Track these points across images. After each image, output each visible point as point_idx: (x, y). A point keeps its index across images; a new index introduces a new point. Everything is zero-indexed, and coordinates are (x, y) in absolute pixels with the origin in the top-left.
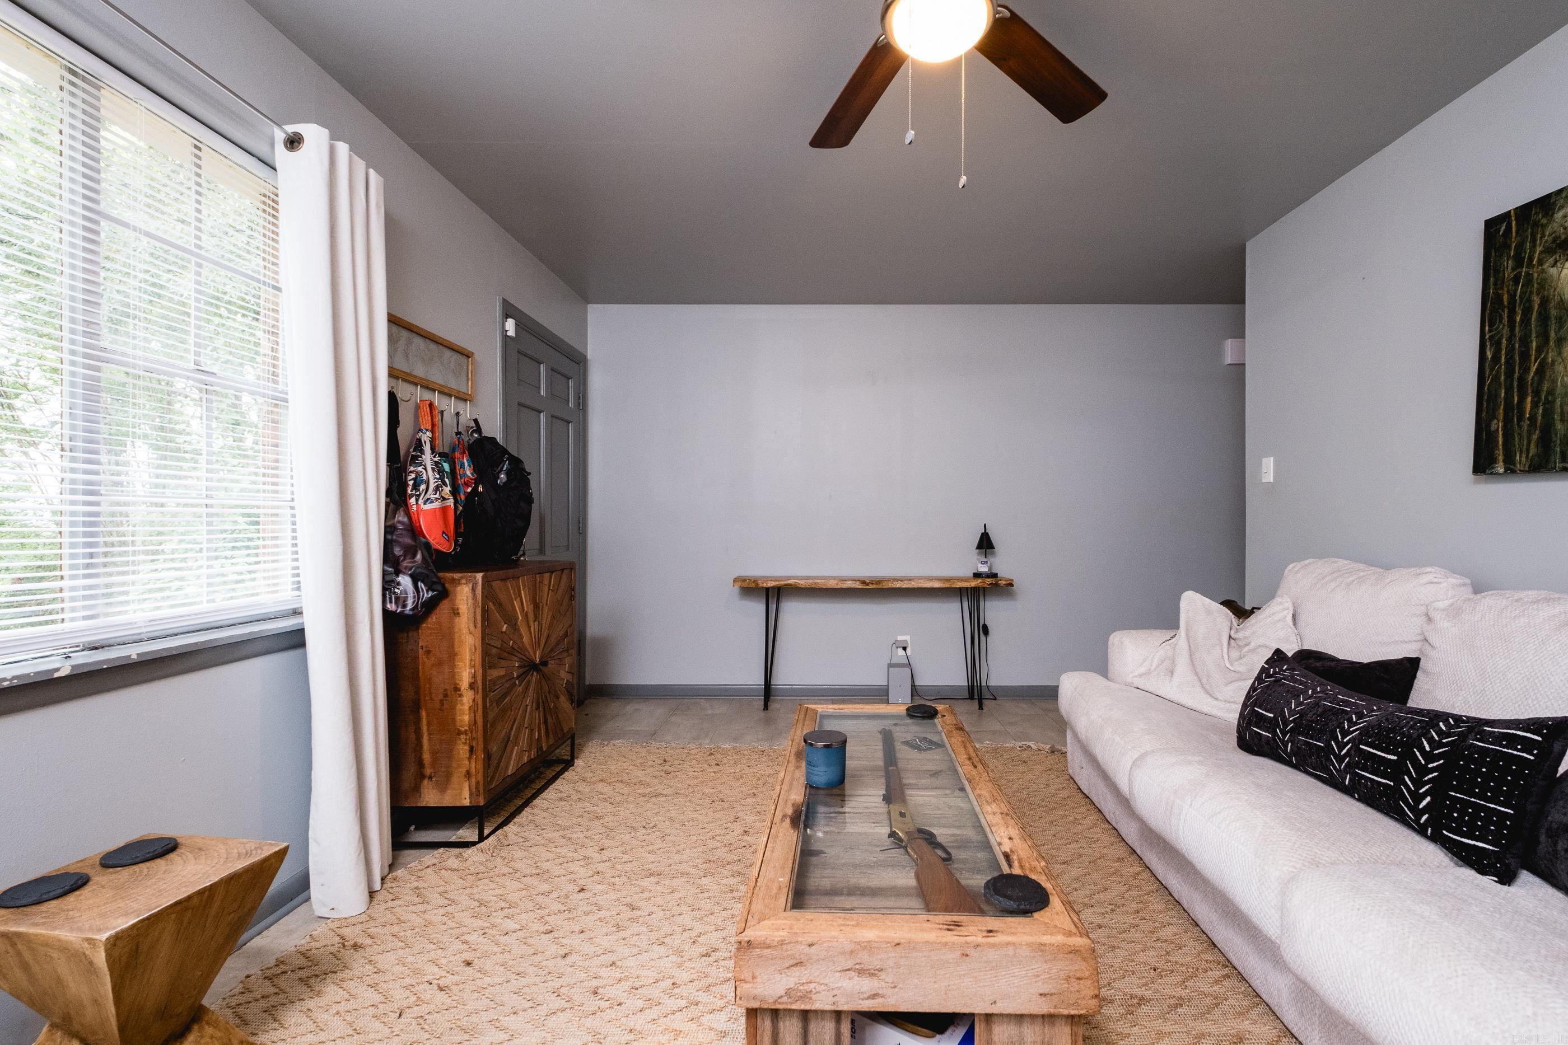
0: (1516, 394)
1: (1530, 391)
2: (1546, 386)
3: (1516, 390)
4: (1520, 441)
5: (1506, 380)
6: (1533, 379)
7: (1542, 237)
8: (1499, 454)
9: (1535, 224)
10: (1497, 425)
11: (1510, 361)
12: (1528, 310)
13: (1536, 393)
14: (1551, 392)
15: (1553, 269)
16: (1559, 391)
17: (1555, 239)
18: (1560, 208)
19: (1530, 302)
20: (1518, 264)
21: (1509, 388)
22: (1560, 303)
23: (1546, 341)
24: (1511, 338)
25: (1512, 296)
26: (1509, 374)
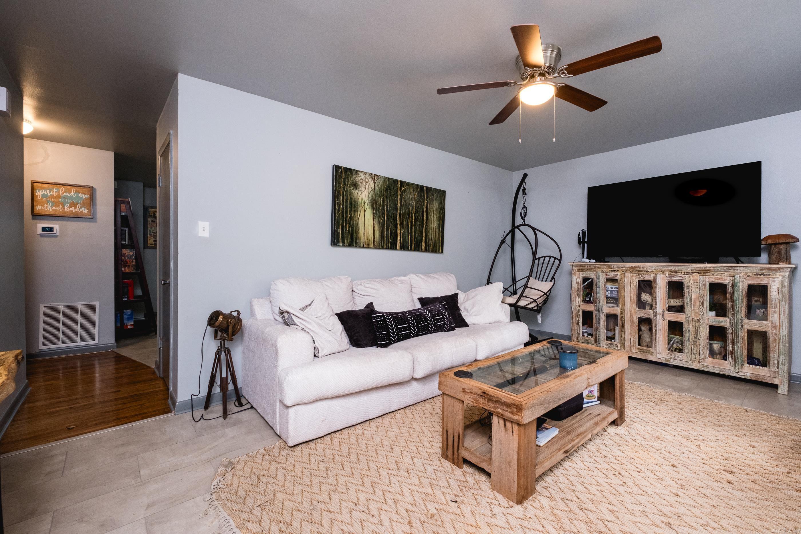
0: (344, 223)
1: (348, 223)
2: (352, 223)
4: (346, 237)
6: (349, 219)
7: (350, 180)
8: (341, 240)
9: (348, 175)
10: (340, 231)
11: (343, 212)
12: (347, 199)
13: (350, 224)
14: (353, 225)
15: (353, 191)
16: (354, 224)
17: (353, 182)
18: (354, 175)
19: (348, 197)
20: (344, 184)
21: (343, 220)
22: (355, 201)
23: (352, 210)
24: (343, 205)
25: (343, 193)
26: (343, 216)
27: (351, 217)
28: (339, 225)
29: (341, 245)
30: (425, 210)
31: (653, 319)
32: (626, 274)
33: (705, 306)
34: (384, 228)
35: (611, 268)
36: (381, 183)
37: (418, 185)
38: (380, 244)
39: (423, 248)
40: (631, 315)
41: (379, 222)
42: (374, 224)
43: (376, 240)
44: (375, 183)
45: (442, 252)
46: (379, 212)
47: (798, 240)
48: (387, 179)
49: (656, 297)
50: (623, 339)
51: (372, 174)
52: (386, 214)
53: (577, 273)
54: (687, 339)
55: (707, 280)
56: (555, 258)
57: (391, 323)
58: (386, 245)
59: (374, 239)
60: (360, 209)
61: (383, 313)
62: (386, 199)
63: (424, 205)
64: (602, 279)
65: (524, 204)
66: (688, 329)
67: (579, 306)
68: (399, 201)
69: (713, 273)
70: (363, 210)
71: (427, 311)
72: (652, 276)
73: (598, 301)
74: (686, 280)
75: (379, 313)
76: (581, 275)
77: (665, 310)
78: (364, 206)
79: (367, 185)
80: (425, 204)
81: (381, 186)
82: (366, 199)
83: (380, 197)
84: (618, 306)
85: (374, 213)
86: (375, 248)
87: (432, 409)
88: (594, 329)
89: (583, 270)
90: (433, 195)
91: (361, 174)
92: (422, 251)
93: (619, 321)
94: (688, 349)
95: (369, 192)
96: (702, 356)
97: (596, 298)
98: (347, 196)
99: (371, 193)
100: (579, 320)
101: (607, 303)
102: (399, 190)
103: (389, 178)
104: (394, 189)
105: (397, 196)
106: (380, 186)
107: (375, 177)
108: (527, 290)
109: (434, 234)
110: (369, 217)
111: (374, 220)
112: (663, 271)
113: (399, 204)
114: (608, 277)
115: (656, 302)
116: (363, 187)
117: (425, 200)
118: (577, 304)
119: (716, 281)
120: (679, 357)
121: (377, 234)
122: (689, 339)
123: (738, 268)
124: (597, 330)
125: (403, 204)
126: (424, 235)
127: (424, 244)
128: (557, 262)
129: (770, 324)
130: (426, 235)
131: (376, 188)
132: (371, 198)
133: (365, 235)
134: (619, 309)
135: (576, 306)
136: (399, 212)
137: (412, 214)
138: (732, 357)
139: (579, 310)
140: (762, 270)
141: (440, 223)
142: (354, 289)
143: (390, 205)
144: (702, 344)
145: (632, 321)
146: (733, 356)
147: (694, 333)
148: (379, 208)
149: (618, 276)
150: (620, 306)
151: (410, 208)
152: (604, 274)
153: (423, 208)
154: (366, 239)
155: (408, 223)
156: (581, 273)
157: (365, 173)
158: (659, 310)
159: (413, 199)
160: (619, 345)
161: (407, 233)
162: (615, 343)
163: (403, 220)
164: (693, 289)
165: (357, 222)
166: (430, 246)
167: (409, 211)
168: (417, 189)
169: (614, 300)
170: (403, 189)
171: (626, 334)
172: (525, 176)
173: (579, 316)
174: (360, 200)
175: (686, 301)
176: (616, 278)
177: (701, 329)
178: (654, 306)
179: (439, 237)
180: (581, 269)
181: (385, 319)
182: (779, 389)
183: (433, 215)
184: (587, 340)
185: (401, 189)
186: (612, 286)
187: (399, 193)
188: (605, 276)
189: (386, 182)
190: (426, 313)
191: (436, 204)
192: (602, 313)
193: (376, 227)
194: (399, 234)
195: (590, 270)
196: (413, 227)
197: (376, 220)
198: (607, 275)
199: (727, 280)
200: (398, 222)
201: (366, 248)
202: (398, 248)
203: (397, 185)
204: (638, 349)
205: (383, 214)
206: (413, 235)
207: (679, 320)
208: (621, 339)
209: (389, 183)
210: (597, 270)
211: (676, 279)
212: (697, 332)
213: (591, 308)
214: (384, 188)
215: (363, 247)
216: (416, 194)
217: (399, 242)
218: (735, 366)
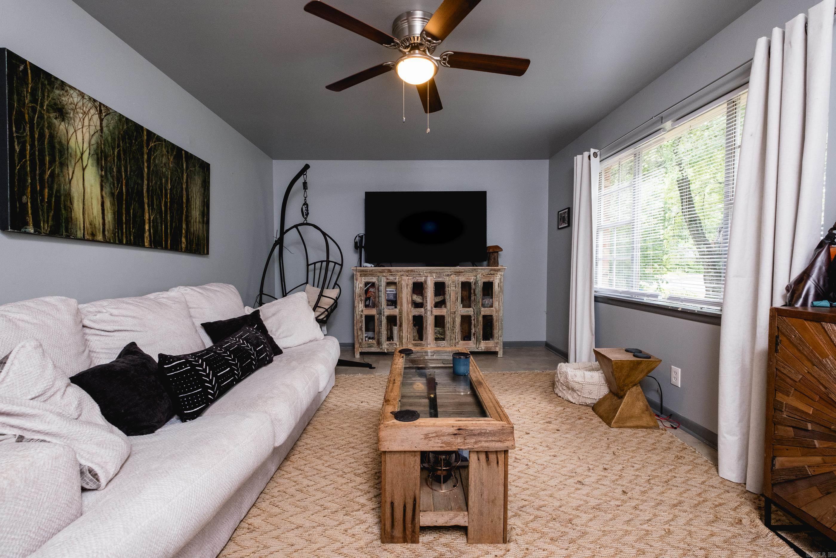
0: (38, 184)
1: (46, 185)
2: (55, 187)
3: (38, 181)
4: (43, 215)
5: (31, 171)
6: (48, 179)
7: (48, 96)
8: (30, 219)
9: (43, 85)
10: (26, 199)
11: (33, 161)
12: (42, 135)
13: (51, 188)
14: (58, 191)
15: (56, 122)
16: (62, 192)
17: (55, 104)
18: (57, 88)
19: (44, 131)
20: (34, 100)
21: (33, 179)
22: (60, 143)
23: (54, 161)
24: (32, 146)
25: (32, 120)
26: (33, 169)
27: (52, 175)
28: (25, 188)
29: (32, 231)
30: (184, 186)
31: (424, 316)
32: (404, 278)
33: (459, 301)
34: (122, 207)
35: (391, 272)
36: (112, 123)
37: (173, 145)
38: (115, 234)
39: (183, 246)
40: (408, 314)
41: (112, 194)
42: (102, 197)
43: (107, 227)
44: (101, 120)
45: (208, 253)
46: (112, 177)
47: (501, 250)
48: (122, 120)
49: (426, 297)
50: (401, 336)
51: (95, 101)
52: (124, 181)
53: (359, 278)
54: (447, 329)
55: (460, 280)
56: (335, 263)
57: (206, 372)
58: (126, 237)
59: (104, 224)
60: (73, 162)
61: (185, 356)
62: (124, 155)
63: (183, 179)
64: (383, 284)
65: (305, 199)
66: (448, 320)
67: (362, 311)
68: (146, 164)
69: (464, 274)
70: (79, 165)
71: (243, 341)
72: (423, 278)
73: (380, 305)
74: (447, 280)
75: (178, 358)
76: (363, 280)
77: (433, 307)
78: (81, 157)
79: (86, 120)
80: (185, 177)
81: (114, 128)
82: (86, 145)
83: (113, 149)
84: (396, 307)
85: (102, 176)
86: (106, 242)
87: (294, 484)
88: (376, 332)
89: (365, 275)
90: (195, 167)
91: (72, 92)
92: (181, 251)
93: (398, 321)
94: (448, 338)
95: (92, 133)
96: (457, 341)
97: (379, 302)
98: (42, 129)
99: (94, 137)
100: (362, 325)
101: (387, 305)
102: (145, 145)
103: (127, 119)
104: (136, 140)
105: (142, 154)
106: (111, 128)
107: (102, 109)
108: (323, 299)
109: (198, 227)
110: (93, 182)
111: (102, 190)
112: (431, 273)
113: (146, 170)
114: (388, 281)
115: (426, 301)
116: (77, 120)
117: (185, 172)
118: (360, 310)
119: (466, 280)
120: (442, 345)
121: (109, 217)
122: (449, 328)
123: (478, 270)
124: (379, 332)
125: (153, 170)
126: (184, 226)
127: (183, 240)
128: (338, 267)
129: (494, 310)
130: (187, 225)
131: (105, 129)
132: (95, 146)
133: (86, 216)
134: (397, 310)
135: (359, 311)
136: (146, 182)
137: (166, 190)
138: (474, 338)
139: (361, 315)
140: (491, 271)
141: (204, 209)
142: (86, 322)
143: (131, 167)
144: (457, 331)
145: (408, 319)
146: (475, 336)
147: (452, 323)
148: (111, 169)
149: (397, 280)
150: (398, 307)
151: (164, 180)
152: (384, 278)
153: (182, 184)
154: (87, 224)
155: (160, 203)
156: (363, 277)
157: (82, 95)
158: (429, 308)
159: (167, 165)
160: (398, 344)
161: (159, 221)
162: (393, 342)
163: (152, 197)
164: (452, 288)
165: (67, 187)
166: (193, 245)
167: (161, 183)
168: (172, 151)
169: (393, 302)
170: (152, 144)
171: (404, 332)
172: (307, 167)
173: (362, 322)
174: (72, 143)
175: (447, 297)
176: (395, 281)
177: (456, 319)
178: (425, 304)
179: (203, 231)
180: (364, 273)
181: (193, 367)
182: (499, 354)
183: (195, 197)
184: (369, 344)
185: (148, 145)
186: (391, 289)
187: (145, 150)
188: (385, 280)
189: (123, 124)
190: (244, 343)
191: (198, 180)
192: (384, 315)
193: (108, 204)
194: (147, 221)
195: (372, 275)
196: (169, 212)
197: (107, 190)
198: (387, 279)
199: (472, 280)
200: (146, 200)
201: (88, 240)
202: (146, 244)
203: (142, 136)
204: (413, 344)
205: (119, 180)
206: (169, 224)
207: (442, 314)
208: (400, 338)
209: (128, 128)
210: (378, 274)
211: (440, 280)
212: (454, 322)
213: (373, 312)
214: (119, 133)
215: (83, 240)
216: (171, 159)
217: (147, 234)
218: (477, 344)
